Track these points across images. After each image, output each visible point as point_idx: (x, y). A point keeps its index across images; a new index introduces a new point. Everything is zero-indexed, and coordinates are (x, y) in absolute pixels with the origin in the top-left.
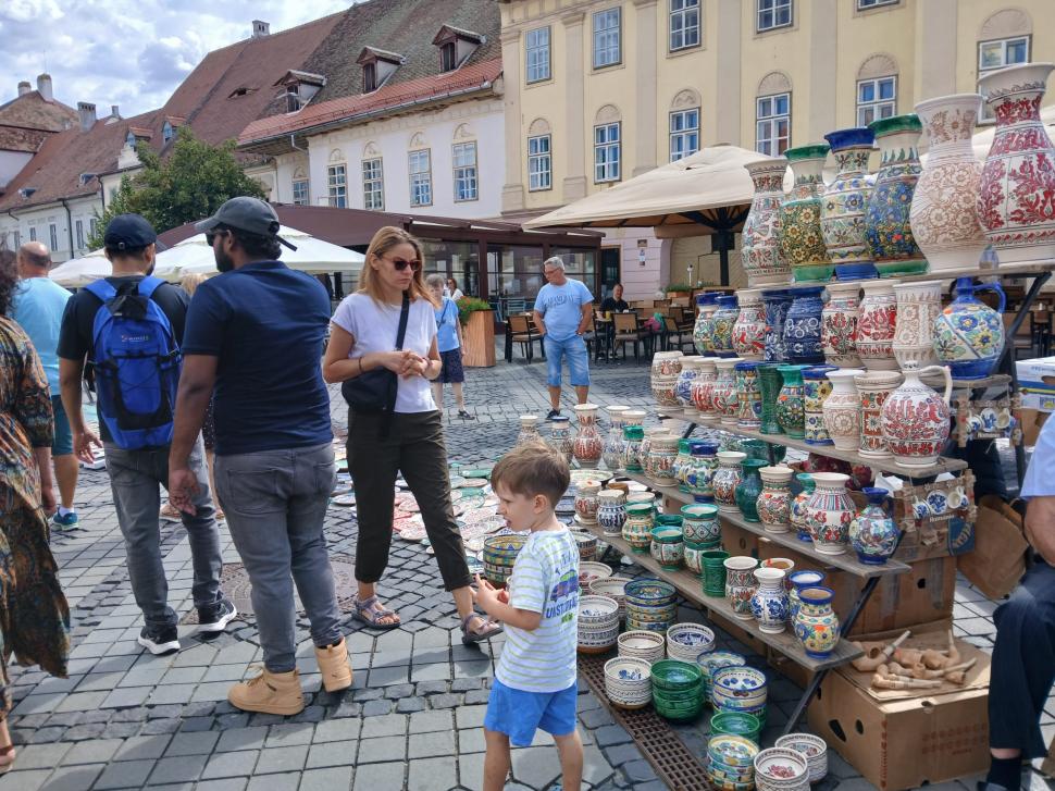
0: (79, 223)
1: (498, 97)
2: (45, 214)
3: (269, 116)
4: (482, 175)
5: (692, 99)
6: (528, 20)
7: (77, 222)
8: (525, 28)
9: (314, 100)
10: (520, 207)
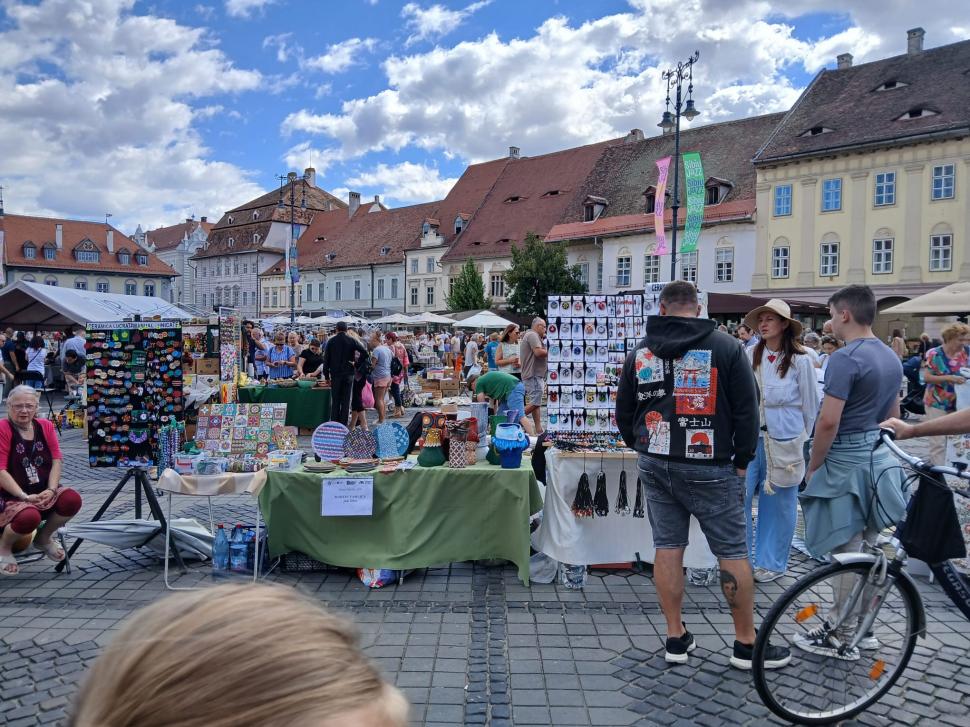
0: (381, 281)
1: (753, 223)
2: (352, 273)
3: (568, 223)
4: (735, 268)
5: (888, 233)
6: (776, 180)
7: (380, 281)
8: (774, 185)
9: (603, 215)
10: (765, 287)
